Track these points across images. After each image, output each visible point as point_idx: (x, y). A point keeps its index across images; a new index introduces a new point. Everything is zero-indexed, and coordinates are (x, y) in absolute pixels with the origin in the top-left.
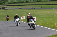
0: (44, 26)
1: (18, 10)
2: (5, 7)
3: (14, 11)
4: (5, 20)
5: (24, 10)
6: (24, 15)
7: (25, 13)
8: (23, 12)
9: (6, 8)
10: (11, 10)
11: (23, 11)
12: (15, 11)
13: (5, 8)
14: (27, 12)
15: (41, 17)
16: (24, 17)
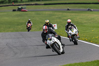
0: (89, 41)
1: (44, 13)
2: (22, 6)
3: (38, 14)
4: (22, 31)
5: (55, 13)
6: (55, 21)
7: (57, 18)
8: (54, 17)
9: (24, 8)
10: (33, 13)
11: (53, 15)
12: (40, 14)
13: (22, 8)
14: (60, 16)
15: (85, 26)
16: (56, 25)
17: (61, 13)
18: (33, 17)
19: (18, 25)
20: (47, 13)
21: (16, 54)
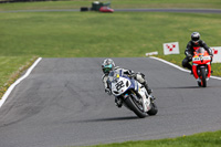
1: (150, 16)
2: (101, 1)
3: (135, 19)
5: (176, 18)
7: (179, 28)
8: (171, 26)
10: (126, 16)
11: (171, 22)
12: (141, 19)
14: (186, 24)
16: (176, 44)
17: (187, 19)
18: (126, 25)
19: (91, 42)
20: (157, 16)
21: (86, 105)
